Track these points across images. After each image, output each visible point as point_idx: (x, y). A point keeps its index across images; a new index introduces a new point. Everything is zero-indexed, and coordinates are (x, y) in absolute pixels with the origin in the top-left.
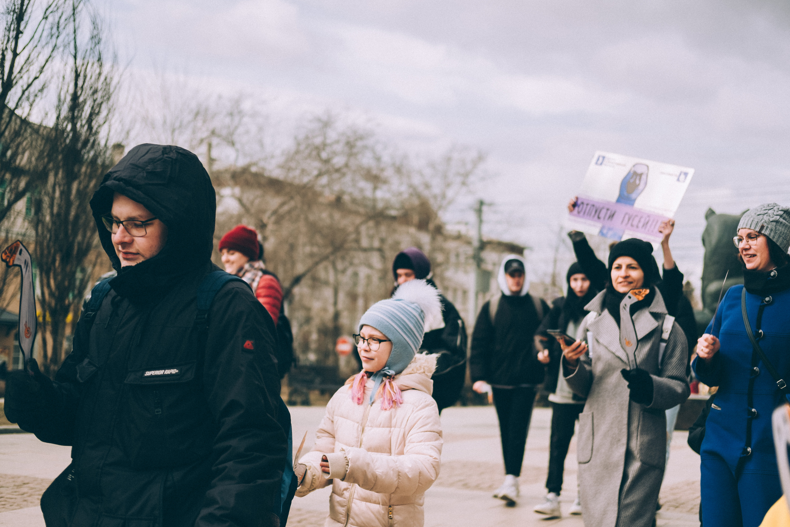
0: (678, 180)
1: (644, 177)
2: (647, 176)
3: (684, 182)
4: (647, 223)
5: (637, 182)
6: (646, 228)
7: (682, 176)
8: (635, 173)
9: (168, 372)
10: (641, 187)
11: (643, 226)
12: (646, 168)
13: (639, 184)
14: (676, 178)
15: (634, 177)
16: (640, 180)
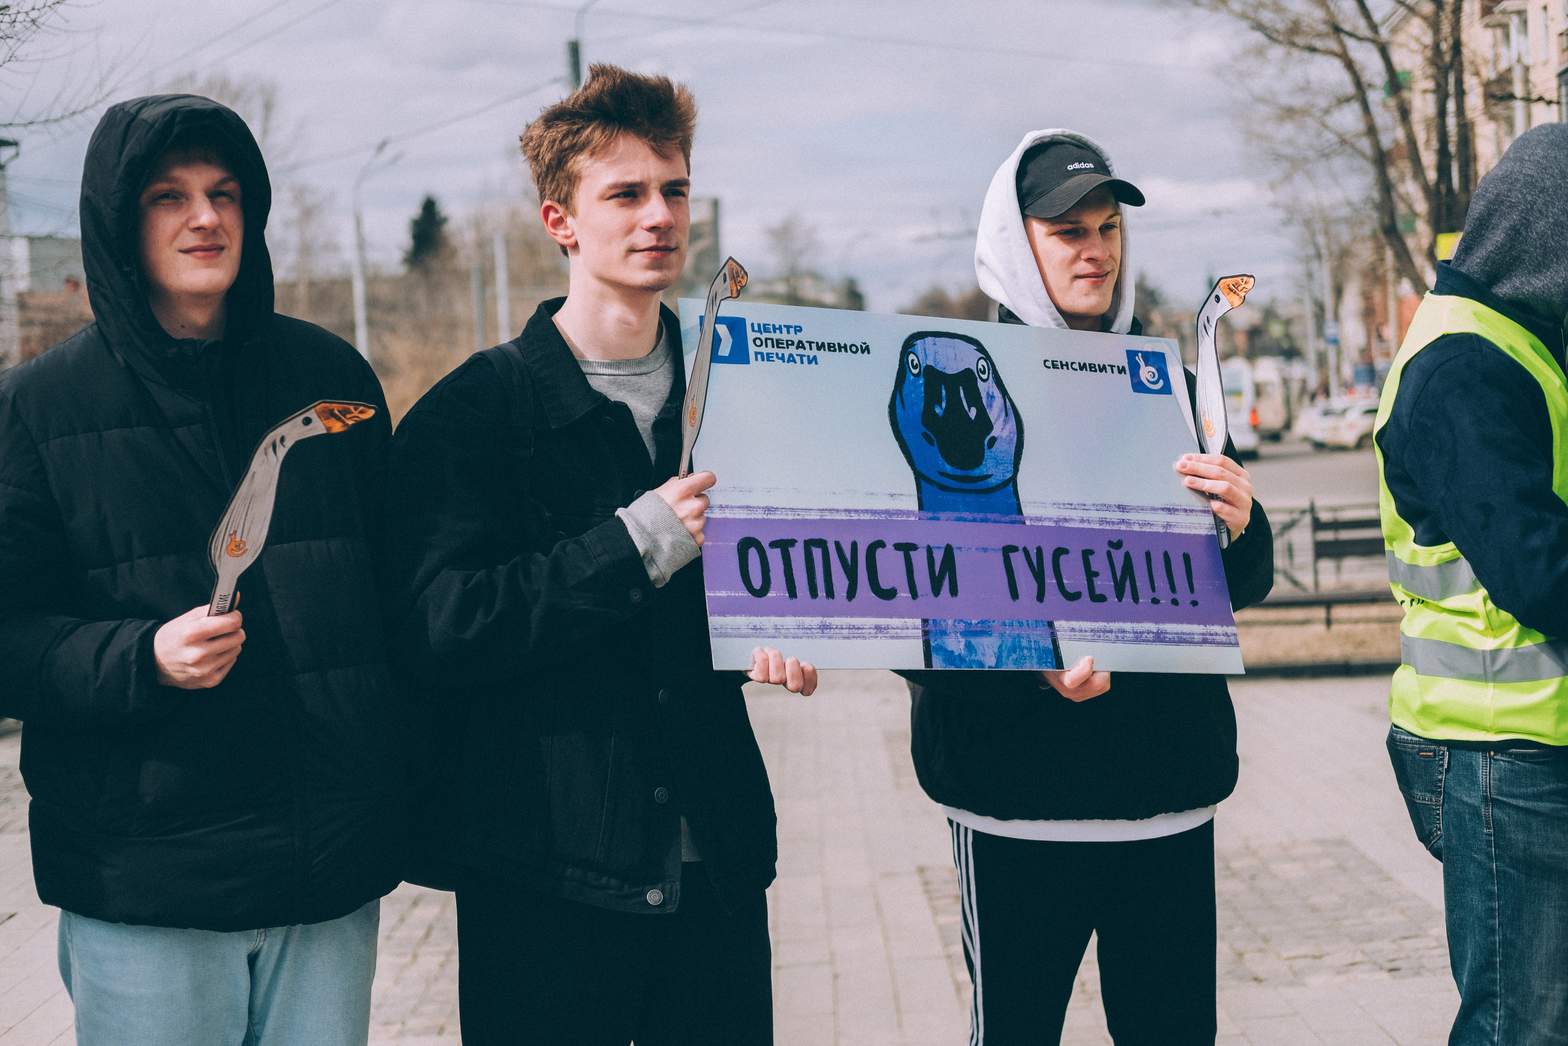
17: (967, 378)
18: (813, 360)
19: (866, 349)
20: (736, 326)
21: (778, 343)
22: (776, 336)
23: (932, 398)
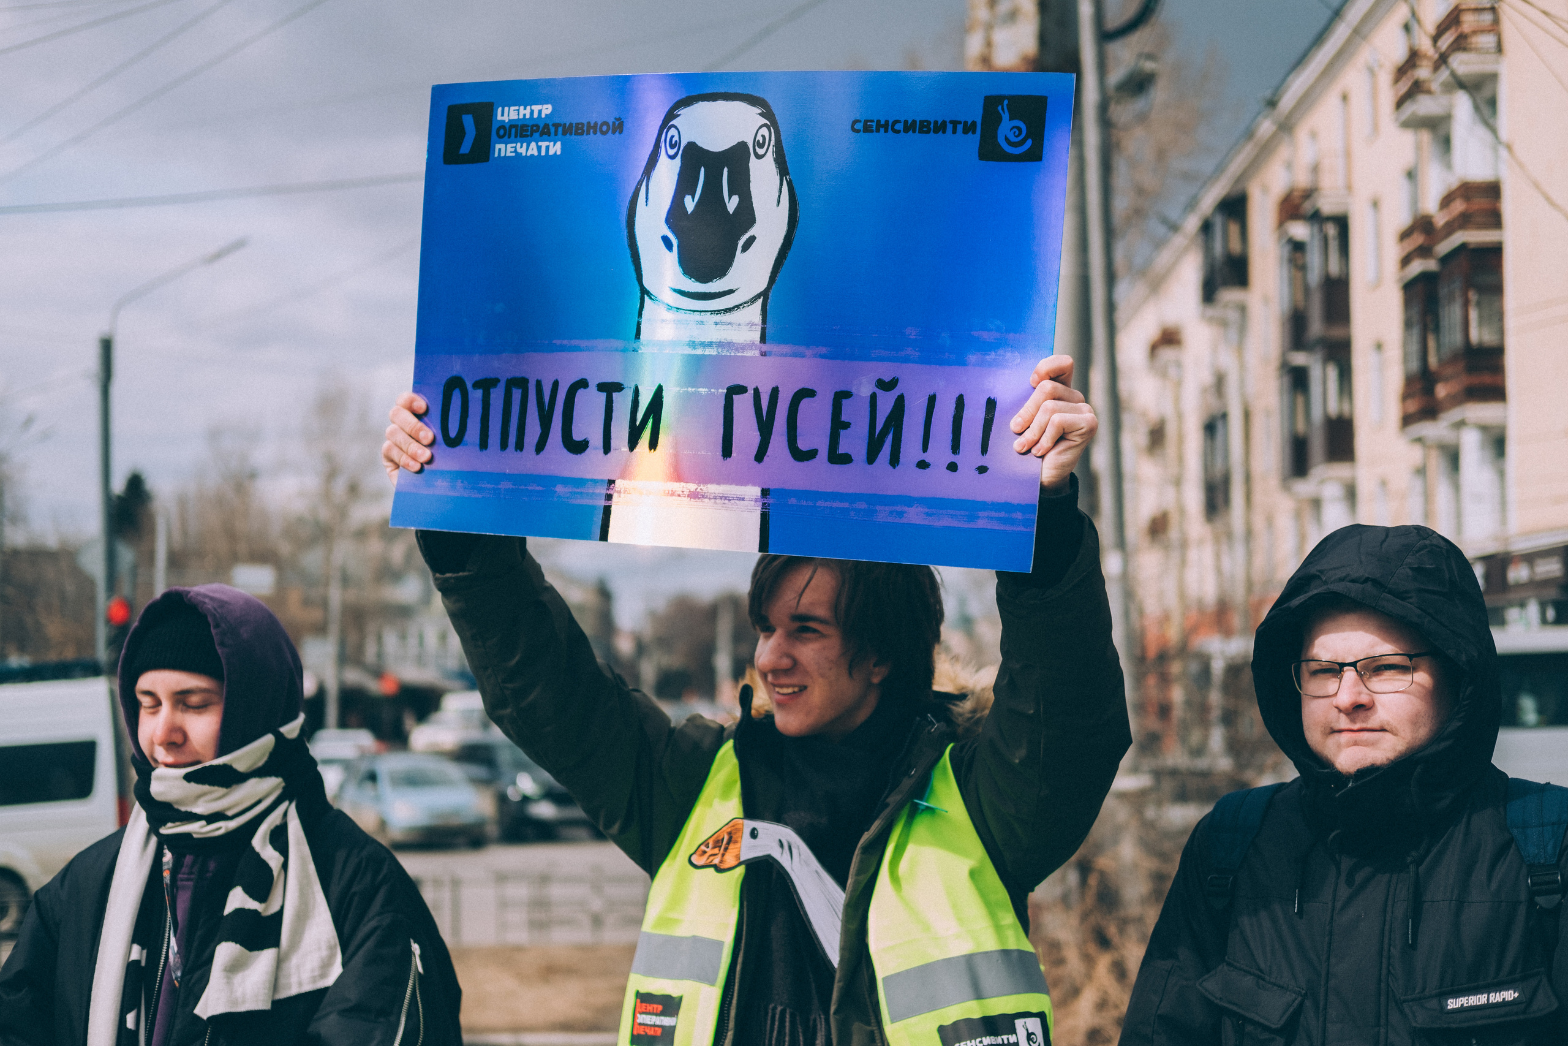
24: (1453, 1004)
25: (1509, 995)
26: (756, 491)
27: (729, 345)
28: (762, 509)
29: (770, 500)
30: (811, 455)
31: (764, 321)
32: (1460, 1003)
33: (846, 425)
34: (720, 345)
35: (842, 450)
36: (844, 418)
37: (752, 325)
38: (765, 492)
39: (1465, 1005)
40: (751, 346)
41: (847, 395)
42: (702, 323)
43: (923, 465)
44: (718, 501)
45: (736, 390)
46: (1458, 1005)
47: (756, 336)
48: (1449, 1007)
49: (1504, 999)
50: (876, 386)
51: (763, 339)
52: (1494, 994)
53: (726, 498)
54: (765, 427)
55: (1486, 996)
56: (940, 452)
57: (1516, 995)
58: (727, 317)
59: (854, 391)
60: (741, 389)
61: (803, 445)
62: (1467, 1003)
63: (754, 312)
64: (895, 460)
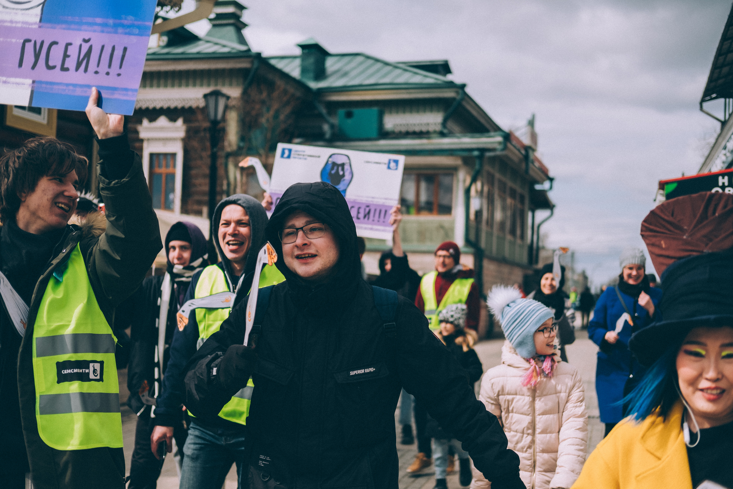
0: (389, 168)
1: (347, 167)
2: (350, 166)
3: (396, 169)
4: (369, 213)
5: (341, 173)
6: (368, 219)
7: (392, 165)
8: (334, 164)
9: (367, 371)
10: (347, 177)
11: (365, 217)
12: (346, 158)
13: (343, 175)
14: (386, 166)
15: (335, 168)
16: (343, 169)
17: (343, 165)
18: (305, 159)
19: (319, 157)
20: (290, 151)
21: (299, 155)
22: (298, 153)
23: (332, 169)
24: (352, 373)
25: (372, 370)
26: (30, 81)
27: (26, 23)
28: (32, 88)
29: (35, 85)
30: (54, 67)
31: (42, 14)
32: (355, 373)
33: (69, 56)
34: (23, 23)
35: (66, 66)
36: (68, 53)
37: (37, 15)
38: (34, 82)
39: (357, 374)
40: (35, 23)
41: (70, 44)
42: (16, 14)
43: (96, 72)
44: (14, 85)
45: (28, 41)
46: (354, 374)
47: (38, 20)
48: (351, 374)
49: (370, 371)
50: (82, 41)
51: (41, 21)
52: (366, 369)
53: (17, 84)
54: (37, 56)
55: (364, 370)
56: (104, 67)
57: (374, 369)
58: (27, 12)
59: (73, 42)
60: (29, 41)
61: (51, 63)
62: (357, 373)
63: (39, 10)
64: (86, 70)
